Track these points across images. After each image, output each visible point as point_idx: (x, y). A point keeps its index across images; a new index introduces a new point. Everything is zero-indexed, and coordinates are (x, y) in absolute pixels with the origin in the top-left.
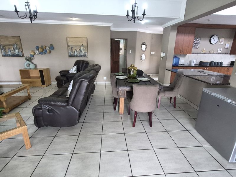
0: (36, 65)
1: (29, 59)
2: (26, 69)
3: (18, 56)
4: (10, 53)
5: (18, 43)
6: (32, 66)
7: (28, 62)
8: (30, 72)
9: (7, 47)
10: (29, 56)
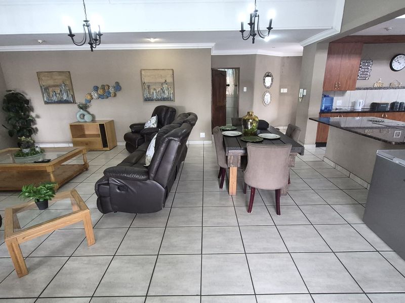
0: (93, 116)
1: (84, 107)
2: (79, 122)
3: (66, 102)
4: (55, 99)
6: (88, 118)
7: (82, 111)
8: (85, 127)
9: (51, 89)
10: (84, 102)
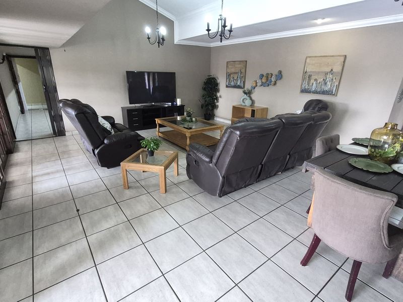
5: (243, 71)
6: (248, 102)
7: (245, 96)
10: (250, 88)
